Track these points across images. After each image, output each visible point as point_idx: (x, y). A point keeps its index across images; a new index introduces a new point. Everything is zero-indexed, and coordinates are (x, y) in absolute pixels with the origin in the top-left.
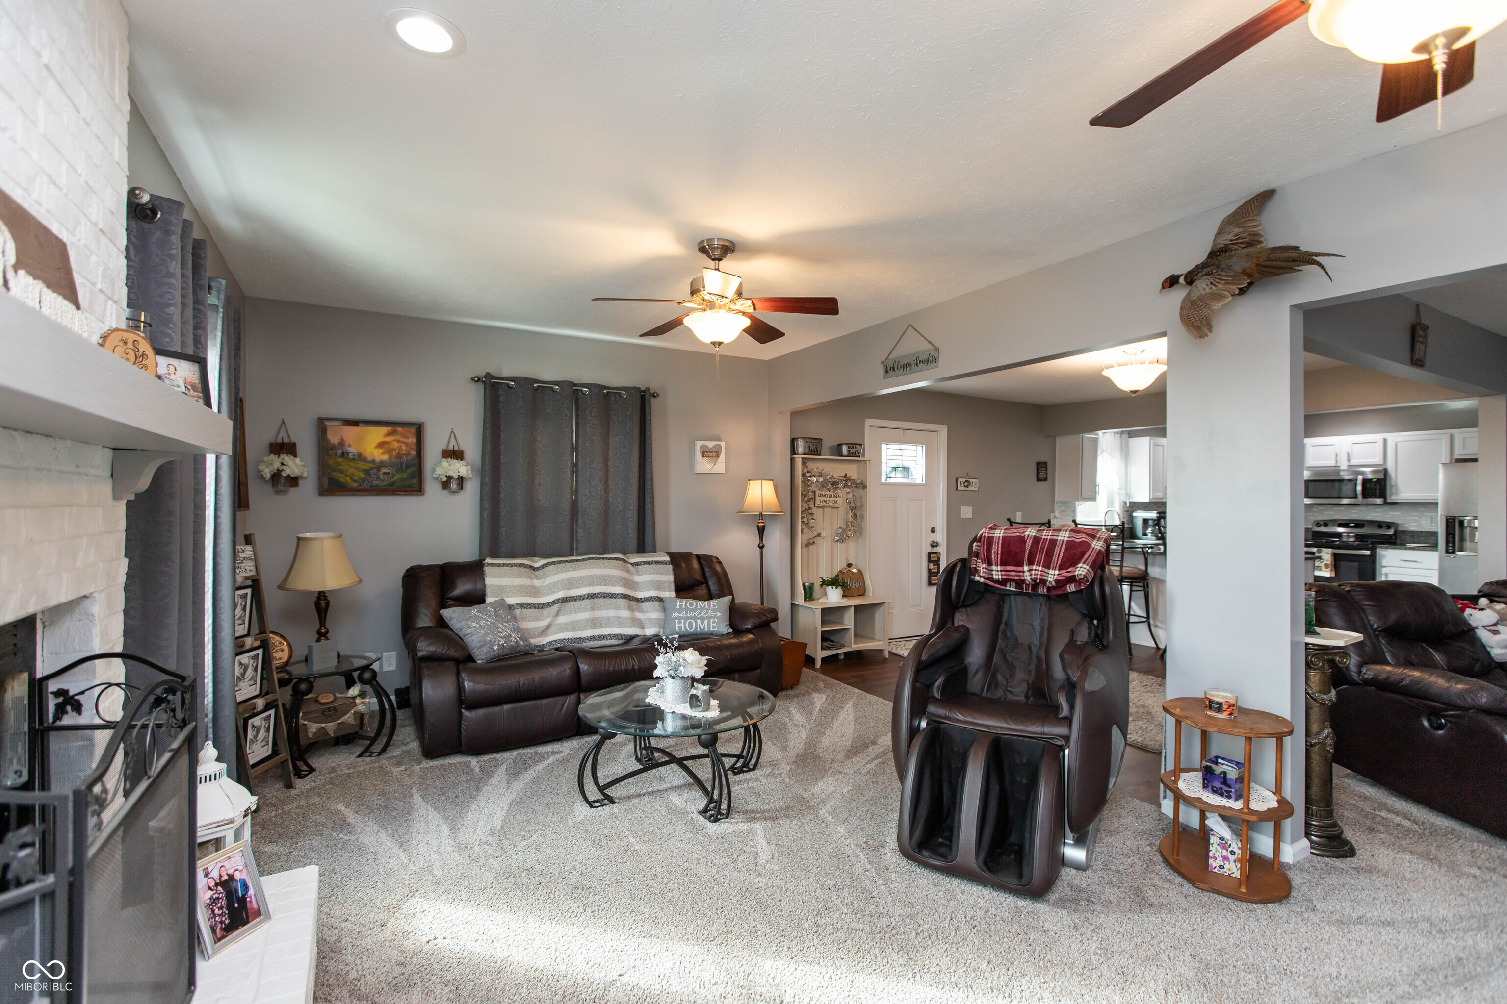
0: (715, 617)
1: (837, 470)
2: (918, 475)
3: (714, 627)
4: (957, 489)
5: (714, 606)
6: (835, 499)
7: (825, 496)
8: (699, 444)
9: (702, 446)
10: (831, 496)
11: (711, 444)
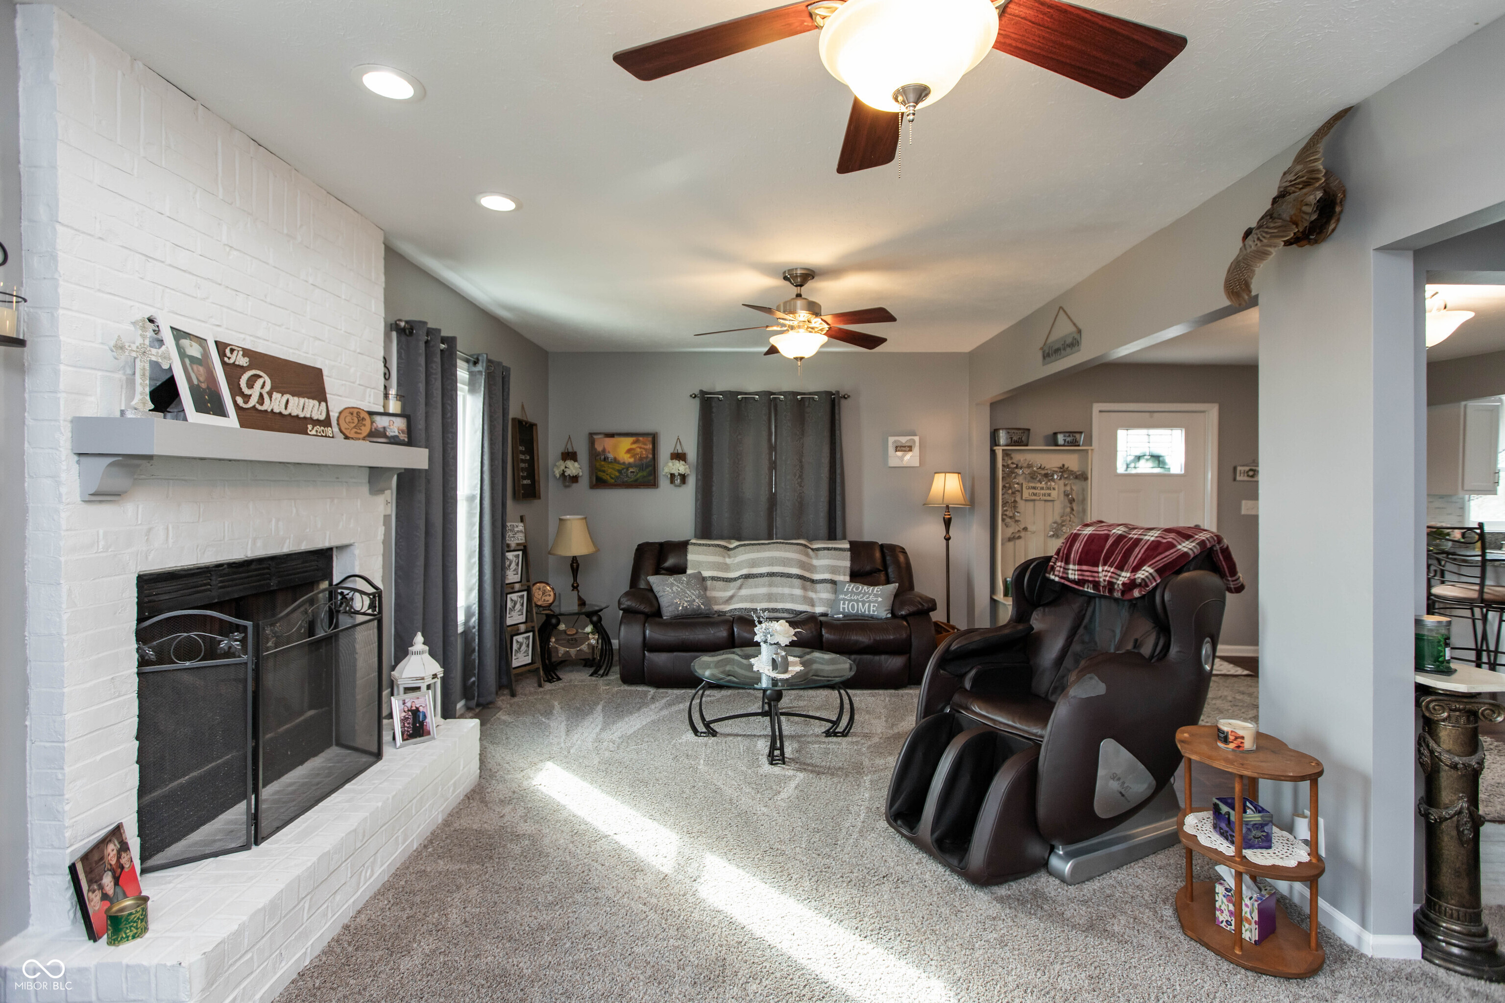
0: (876, 602)
1: (1052, 461)
2: (1176, 464)
3: (874, 611)
4: (1235, 479)
5: (877, 591)
6: (1048, 492)
7: (1034, 488)
8: (891, 440)
9: (895, 441)
10: (1042, 488)
11: (903, 440)
